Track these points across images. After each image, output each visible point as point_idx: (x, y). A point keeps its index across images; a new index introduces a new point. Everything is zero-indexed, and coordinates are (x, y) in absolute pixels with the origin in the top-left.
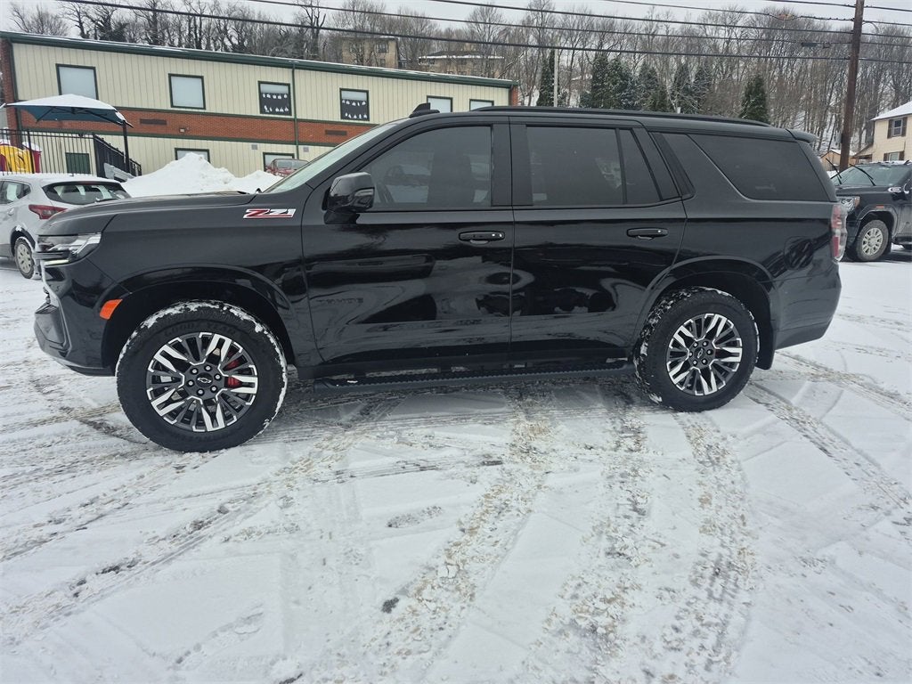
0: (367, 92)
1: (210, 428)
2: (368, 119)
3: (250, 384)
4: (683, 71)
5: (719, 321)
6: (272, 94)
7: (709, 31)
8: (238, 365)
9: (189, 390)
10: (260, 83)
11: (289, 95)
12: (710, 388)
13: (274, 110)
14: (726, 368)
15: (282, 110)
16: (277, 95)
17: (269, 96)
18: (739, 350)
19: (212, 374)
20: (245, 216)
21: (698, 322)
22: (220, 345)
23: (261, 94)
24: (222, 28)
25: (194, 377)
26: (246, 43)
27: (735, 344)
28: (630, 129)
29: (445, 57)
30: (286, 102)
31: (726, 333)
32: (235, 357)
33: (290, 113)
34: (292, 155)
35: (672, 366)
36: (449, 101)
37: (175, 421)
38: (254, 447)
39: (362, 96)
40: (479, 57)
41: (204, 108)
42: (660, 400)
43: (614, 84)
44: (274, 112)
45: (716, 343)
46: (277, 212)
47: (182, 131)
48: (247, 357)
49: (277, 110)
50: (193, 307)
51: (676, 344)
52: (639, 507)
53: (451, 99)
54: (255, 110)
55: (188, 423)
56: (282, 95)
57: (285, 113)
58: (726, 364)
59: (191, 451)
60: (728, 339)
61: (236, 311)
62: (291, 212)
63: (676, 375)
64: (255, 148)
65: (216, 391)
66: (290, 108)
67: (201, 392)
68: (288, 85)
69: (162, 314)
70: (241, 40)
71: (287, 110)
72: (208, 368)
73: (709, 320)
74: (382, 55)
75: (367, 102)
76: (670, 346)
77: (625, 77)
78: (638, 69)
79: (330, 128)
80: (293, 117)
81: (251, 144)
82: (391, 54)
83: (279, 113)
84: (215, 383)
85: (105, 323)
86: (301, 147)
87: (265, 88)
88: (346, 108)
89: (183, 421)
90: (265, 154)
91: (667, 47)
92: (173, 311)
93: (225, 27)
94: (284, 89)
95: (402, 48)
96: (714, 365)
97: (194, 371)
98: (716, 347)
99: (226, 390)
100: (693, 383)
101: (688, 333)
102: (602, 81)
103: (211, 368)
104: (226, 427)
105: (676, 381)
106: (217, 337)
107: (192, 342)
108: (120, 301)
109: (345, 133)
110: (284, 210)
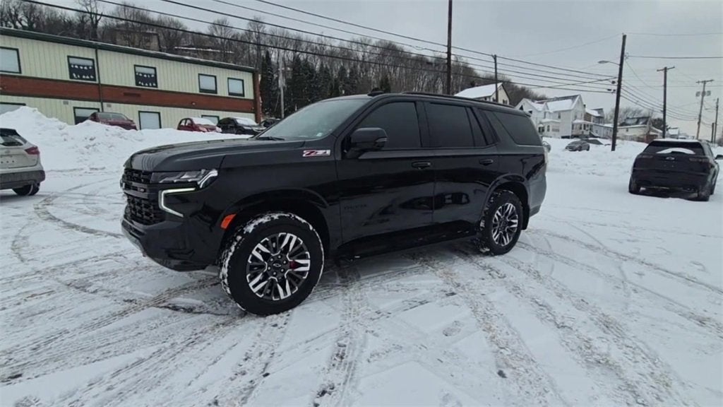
0: (155, 69)
1: (283, 297)
2: (156, 86)
3: (305, 265)
4: (343, 70)
5: (510, 207)
6: (79, 66)
7: (354, 47)
8: (299, 253)
9: (269, 273)
10: (69, 57)
11: (93, 67)
12: (506, 241)
13: (81, 76)
14: (512, 231)
15: (88, 77)
16: (84, 66)
17: (76, 67)
18: (516, 221)
19: (282, 260)
20: (304, 155)
21: (503, 208)
22: (290, 239)
23: (70, 65)
24: (13, 13)
25: (271, 264)
26: (34, 26)
27: (515, 218)
28: (471, 108)
29: (194, 49)
30: (92, 72)
31: (512, 212)
32: (297, 248)
33: (94, 80)
34: (98, 110)
35: (494, 232)
36: (213, 78)
37: (263, 295)
38: (306, 306)
39: (152, 71)
40: (219, 51)
41: (20, 72)
42: (488, 250)
43: (306, 74)
44: (81, 78)
45: (509, 218)
46: (320, 152)
48: (305, 247)
49: (84, 77)
50: (276, 217)
51: (495, 220)
53: (215, 77)
54: (66, 77)
55: (270, 295)
56: (88, 67)
57: (90, 79)
58: (512, 228)
59: (271, 314)
60: (513, 215)
61: (297, 217)
62: (328, 152)
63: (495, 236)
64: (65, 103)
65: (284, 272)
66: (94, 76)
67: (275, 273)
68: (93, 60)
69: (256, 223)
70: (30, 23)
71: (92, 77)
72: (280, 257)
73: (507, 206)
74: (148, 44)
75: (156, 75)
76: (493, 221)
77: (312, 70)
78: (317, 67)
79: (127, 91)
80: (97, 82)
81: (62, 101)
82: (154, 43)
83: (84, 79)
84: (284, 266)
85: (223, 232)
86: (105, 104)
87: (73, 61)
88: (139, 78)
89: (267, 295)
90: (75, 108)
91: (332, 55)
92: (264, 220)
93: (16, 11)
94: (90, 63)
95: (162, 38)
96: (508, 230)
97: (272, 260)
98: (508, 220)
99: (290, 270)
100: (501, 240)
101: (499, 214)
102: (299, 72)
103: (282, 256)
104: (292, 294)
105: (495, 239)
106: (289, 235)
107: (273, 240)
108: (234, 215)
109: (139, 95)
110: (324, 151)
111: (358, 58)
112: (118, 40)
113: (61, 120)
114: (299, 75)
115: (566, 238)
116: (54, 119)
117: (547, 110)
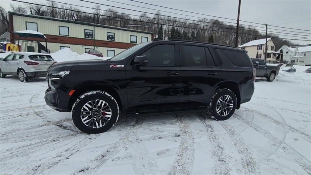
0: (114, 33)
1: (98, 127)
2: (114, 40)
3: (109, 114)
4: (193, 33)
5: (228, 97)
6: (88, 33)
7: (199, 23)
9: (92, 116)
10: (85, 30)
11: (93, 33)
12: (226, 114)
13: (88, 37)
14: (229, 109)
15: (91, 37)
16: (89, 33)
17: (87, 33)
18: (232, 104)
19: (99, 111)
20: (110, 67)
21: (223, 97)
22: (102, 103)
23: (85, 33)
24: (72, 14)
25: (93, 112)
26: (79, 19)
27: (231, 103)
28: (208, 47)
29: (133, 25)
30: (92, 35)
31: (230, 100)
32: (105, 107)
33: (93, 38)
34: (93, 49)
35: (217, 109)
36: (136, 37)
37: (88, 125)
38: (109, 132)
39: (113, 34)
40: (142, 26)
41: (69, 35)
42: (214, 117)
43: (177, 35)
44: (88, 38)
45: (227, 103)
46: (119, 66)
47: (62, 41)
48: (109, 107)
49: (89, 37)
50: (95, 92)
51: (218, 103)
52: (220, 147)
54: (83, 37)
55: (92, 125)
56: (91, 33)
57: (91, 38)
58: (229, 108)
59: (92, 134)
60: (230, 102)
61: (106, 94)
62: (123, 66)
63: (218, 111)
64: (83, 47)
65: (100, 116)
66: (93, 37)
67: (95, 117)
68: (93, 31)
69: (86, 94)
70: (78, 18)
71: (92, 37)
72: (98, 110)
73: (226, 97)
74: (116, 24)
75: (114, 36)
76: (217, 104)
77: (180, 33)
78: (182, 32)
79: (104, 42)
80: (94, 39)
81: (81, 46)
82: (119, 24)
83: (90, 38)
84: (99, 114)
85: (70, 97)
86: (96, 47)
87: (86, 31)
88: (108, 37)
89: (90, 125)
90: (85, 49)
91: (189, 27)
92: (89, 94)
93: (73, 14)
94: (92, 32)
95: (122, 22)
96: (227, 108)
97: (94, 111)
98: (227, 104)
99: (102, 116)
100: (222, 113)
101: (221, 100)
102: (174, 34)
103: (99, 110)
104: (102, 126)
105: (218, 112)
106: (101, 101)
107: (94, 102)
108: (75, 90)
109: (108, 44)
110: (121, 65)
111: (200, 27)
112: (106, 23)
113: (78, 53)
114: (174, 35)
115: (266, 116)
116: (75, 52)
117: (297, 51)
